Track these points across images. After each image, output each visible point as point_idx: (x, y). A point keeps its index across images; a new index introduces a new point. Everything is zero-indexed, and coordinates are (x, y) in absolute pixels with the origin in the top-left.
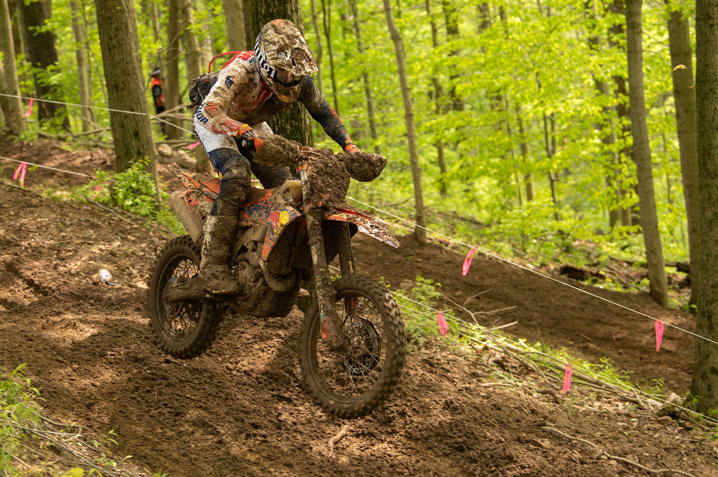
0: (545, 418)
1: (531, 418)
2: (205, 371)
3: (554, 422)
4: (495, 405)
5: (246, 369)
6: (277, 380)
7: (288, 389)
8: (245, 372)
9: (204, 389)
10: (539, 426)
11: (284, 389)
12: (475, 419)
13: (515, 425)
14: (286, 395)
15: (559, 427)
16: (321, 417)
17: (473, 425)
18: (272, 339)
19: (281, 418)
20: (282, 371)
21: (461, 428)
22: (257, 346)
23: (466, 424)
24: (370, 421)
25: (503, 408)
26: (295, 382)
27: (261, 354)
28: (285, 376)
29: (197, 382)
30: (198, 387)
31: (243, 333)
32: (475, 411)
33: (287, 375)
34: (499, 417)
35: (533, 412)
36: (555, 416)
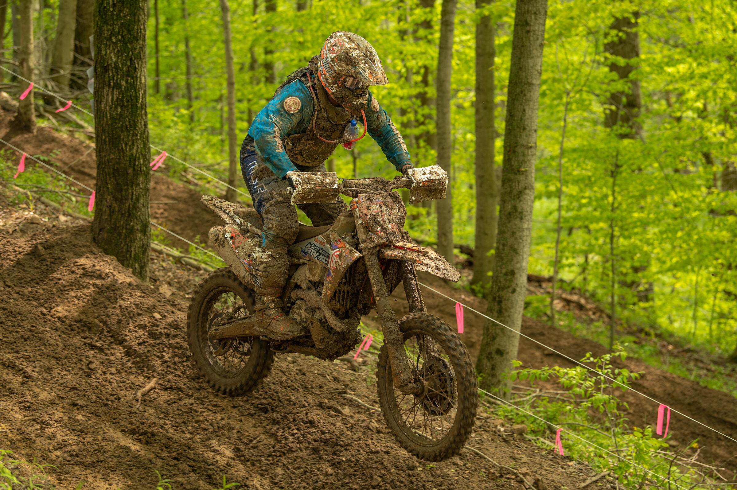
0: (346, 386)
1: (333, 385)
2: (19, 314)
3: (354, 390)
4: (300, 370)
5: (60, 315)
6: (90, 329)
7: (100, 338)
8: (59, 318)
9: (17, 332)
10: (341, 393)
11: (96, 338)
12: (281, 383)
13: (317, 391)
14: (98, 344)
15: (358, 396)
16: (131, 368)
17: (279, 388)
18: (89, 288)
19: (91, 366)
20: (96, 320)
21: (267, 390)
22: (73, 294)
23: (273, 387)
24: (180, 376)
25: (307, 374)
26: (108, 332)
27: (77, 302)
28: (99, 326)
29: (10, 324)
30: (11, 329)
31: (60, 279)
32: (281, 374)
33: (101, 324)
34: (304, 381)
35: (335, 379)
36: (355, 384)
